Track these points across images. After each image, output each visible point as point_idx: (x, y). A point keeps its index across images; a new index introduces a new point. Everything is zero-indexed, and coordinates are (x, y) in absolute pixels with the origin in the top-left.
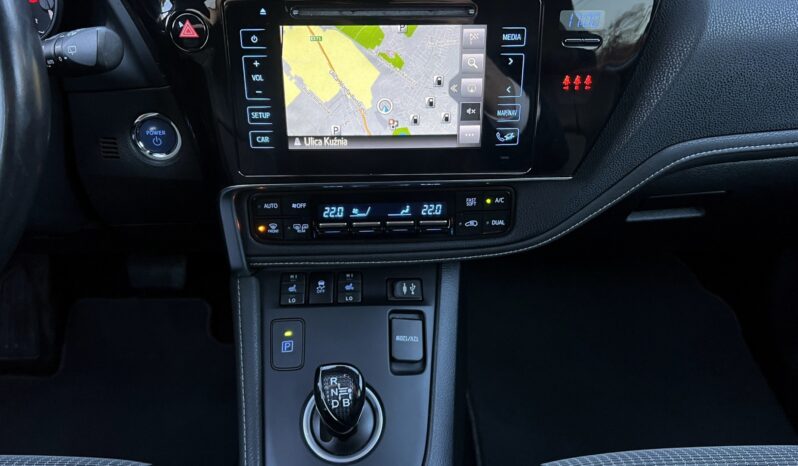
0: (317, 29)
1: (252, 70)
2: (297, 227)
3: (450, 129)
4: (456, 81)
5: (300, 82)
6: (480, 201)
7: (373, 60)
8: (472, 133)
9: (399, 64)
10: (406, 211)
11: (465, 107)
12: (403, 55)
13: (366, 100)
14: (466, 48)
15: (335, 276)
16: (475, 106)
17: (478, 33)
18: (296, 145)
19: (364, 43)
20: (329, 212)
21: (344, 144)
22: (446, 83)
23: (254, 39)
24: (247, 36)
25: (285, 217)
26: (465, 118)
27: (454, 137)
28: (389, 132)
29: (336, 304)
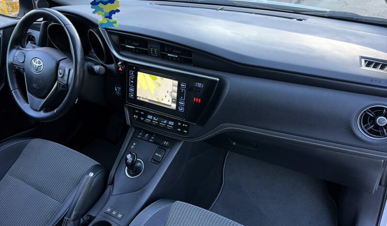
0: (144, 74)
1: (131, 80)
2: (141, 118)
3: (169, 103)
4: (171, 92)
5: (140, 84)
6: (182, 124)
7: (155, 83)
8: (174, 106)
9: (160, 86)
10: (165, 122)
11: (173, 99)
12: (160, 84)
13: (153, 92)
14: (174, 85)
15: (151, 134)
16: (175, 99)
17: (176, 82)
18: (138, 98)
19: (153, 79)
20: (150, 117)
21: (147, 101)
22: (169, 92)
23: (132, 73)
24: (131, 72)
25: (139, 115)
26: (173, 102)
27: (170, 106)
28: (157, 101)
29: (148, 141)
